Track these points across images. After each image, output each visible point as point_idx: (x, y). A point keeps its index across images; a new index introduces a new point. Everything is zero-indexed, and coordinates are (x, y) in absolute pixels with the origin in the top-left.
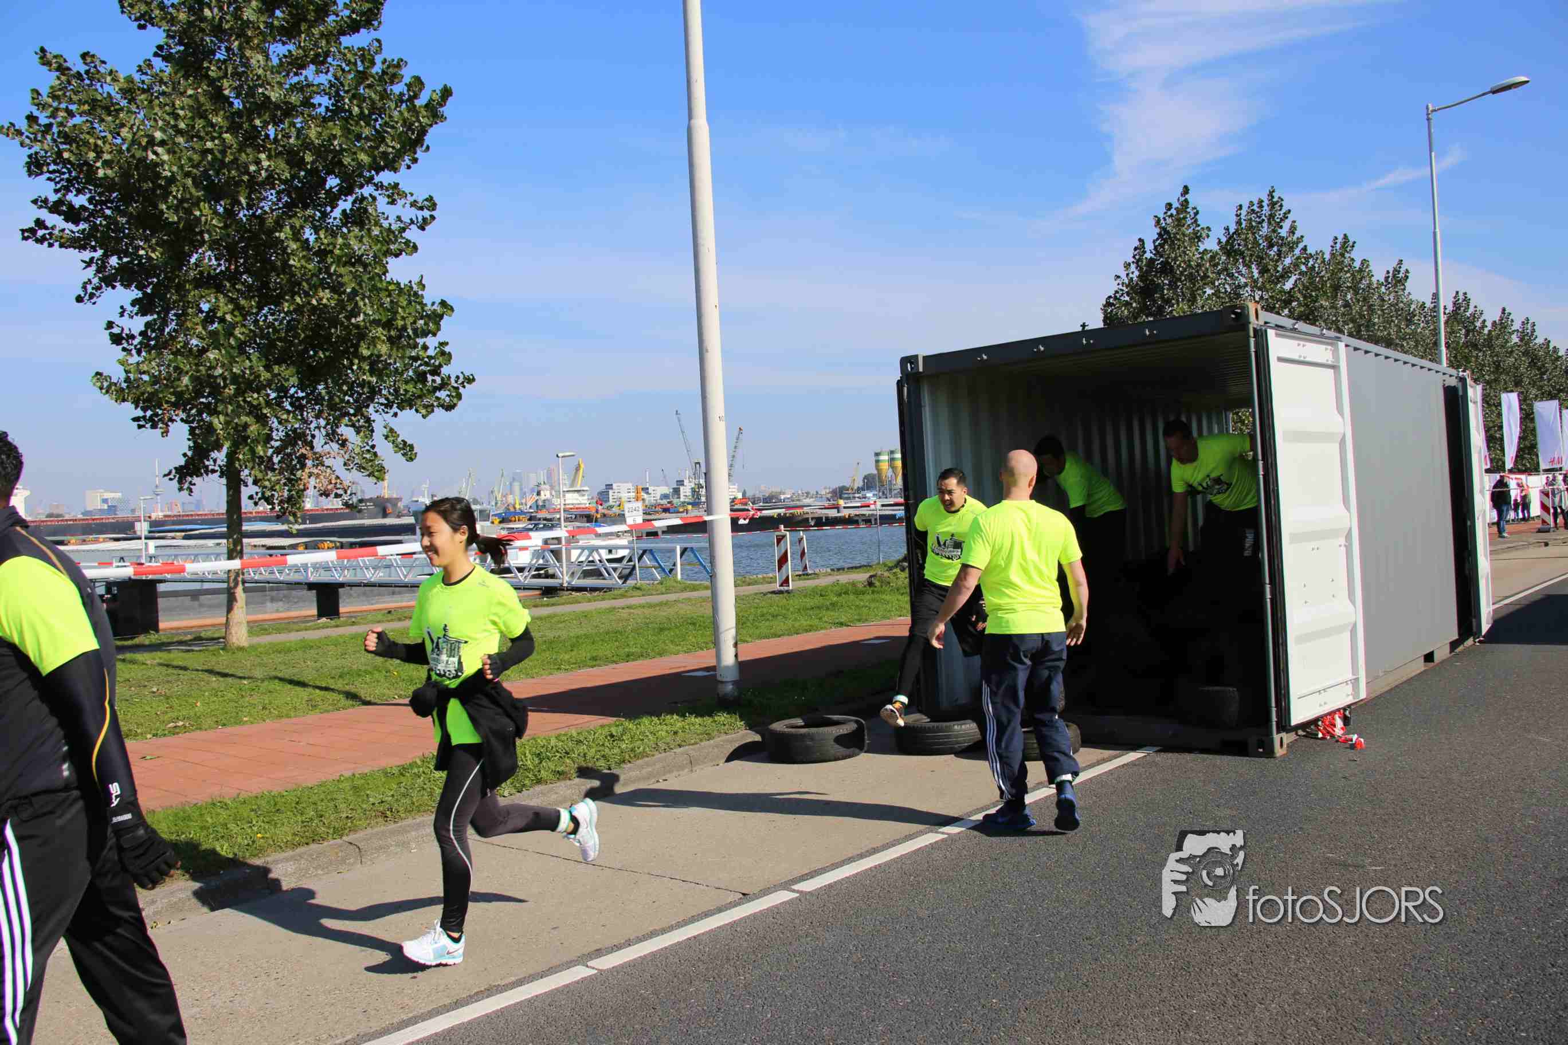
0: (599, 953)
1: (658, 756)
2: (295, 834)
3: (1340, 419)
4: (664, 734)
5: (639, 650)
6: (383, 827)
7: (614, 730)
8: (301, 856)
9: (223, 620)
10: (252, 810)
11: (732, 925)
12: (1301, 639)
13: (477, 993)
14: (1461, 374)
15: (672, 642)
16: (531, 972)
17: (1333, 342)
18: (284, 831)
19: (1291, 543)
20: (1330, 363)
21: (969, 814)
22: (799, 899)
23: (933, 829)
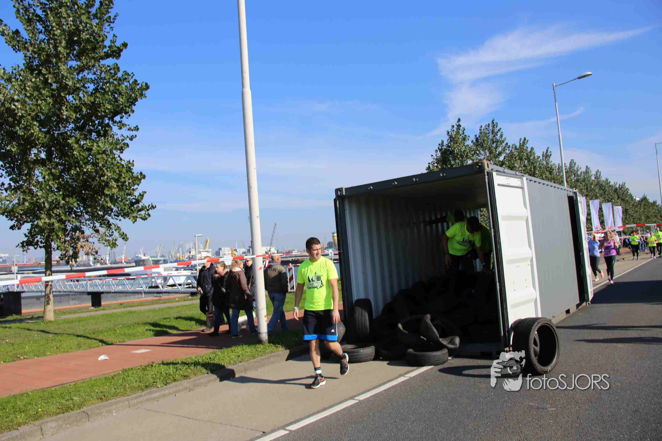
2: (58, 409)
3: (525, 210)
4: (233, 357)
6: (100, 404)
8: (59, 419)
9: (43, 309)
12: (513, 307)
14: (574, 191)
17: (521, 177)
18: (53, 408)
19: (507, 263)
20: (520, 186)
21: (368, 391)
22: (289, 434)
23: (352, 398)
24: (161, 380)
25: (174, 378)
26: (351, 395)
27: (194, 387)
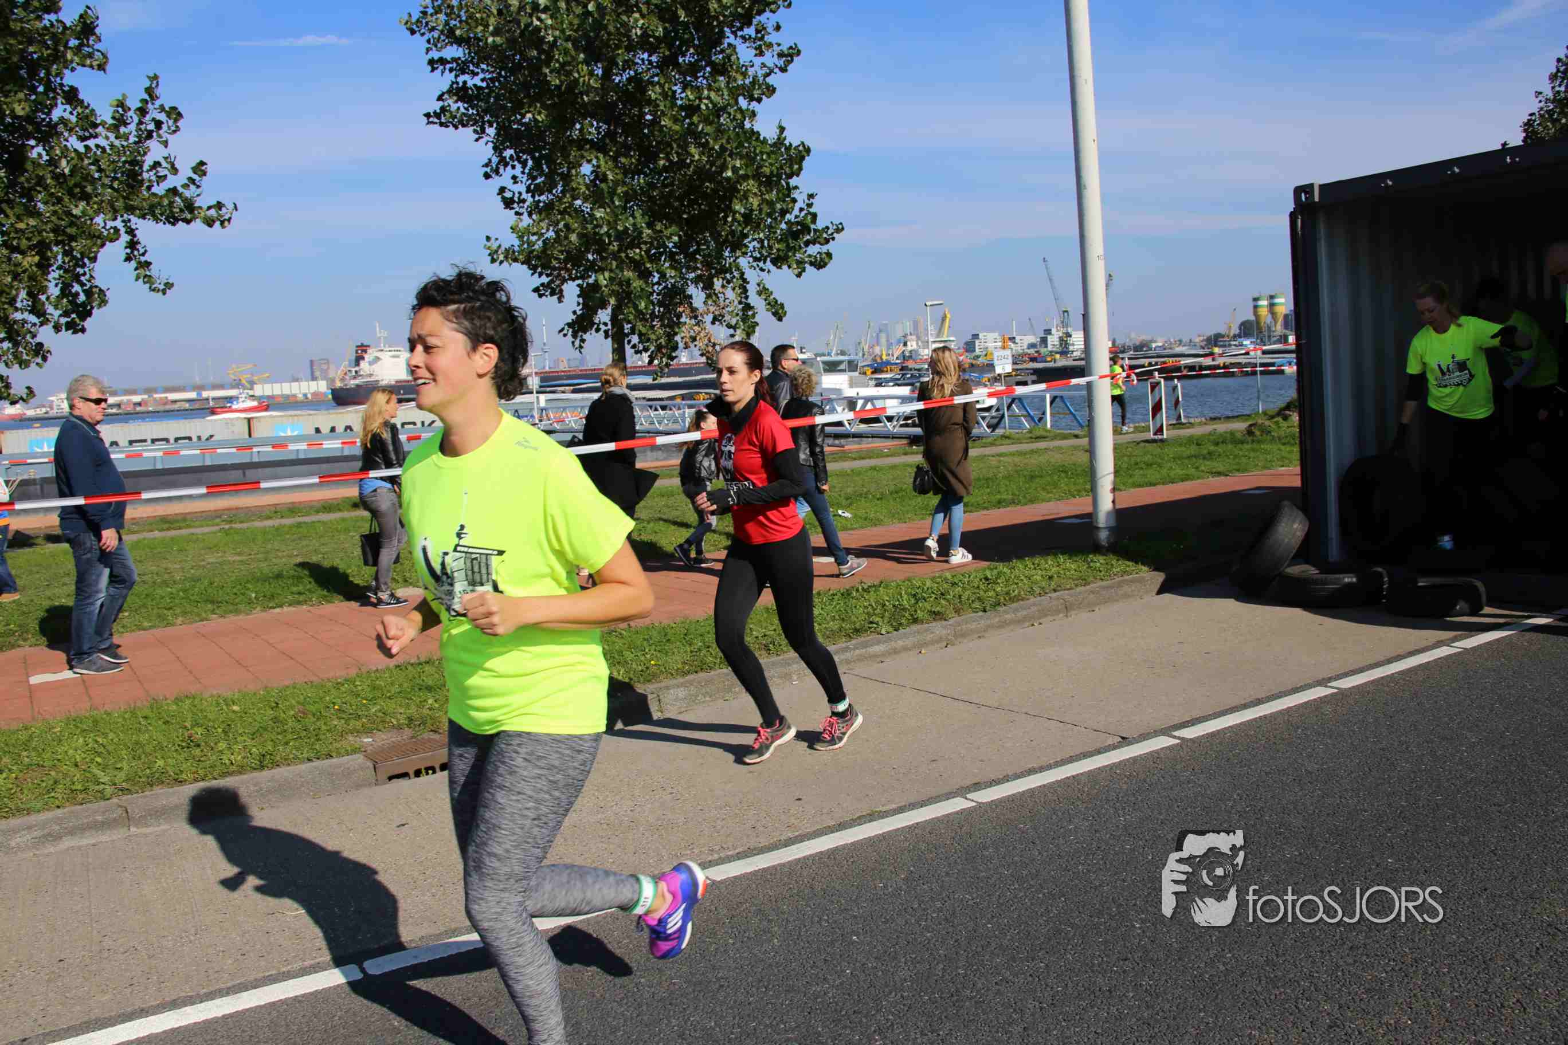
0: (977, 786)
1: (1032, 600)
2: (684, 663)
4: (1039, 578)
5: (1010, 497)
7: (988, 574)
8: (692, 682)
10: (645, 639)
11: (1112, 767)
13: (859, 818)
15: (1044, 489)
16: (912, 800)
18: (676, 660)
21: (1361, 670)
22: (1180, 745)
23: (1323, 682)
24: (886, 620)
25: (912, 615)
26: (1321, 677)
27: (956, 636)
